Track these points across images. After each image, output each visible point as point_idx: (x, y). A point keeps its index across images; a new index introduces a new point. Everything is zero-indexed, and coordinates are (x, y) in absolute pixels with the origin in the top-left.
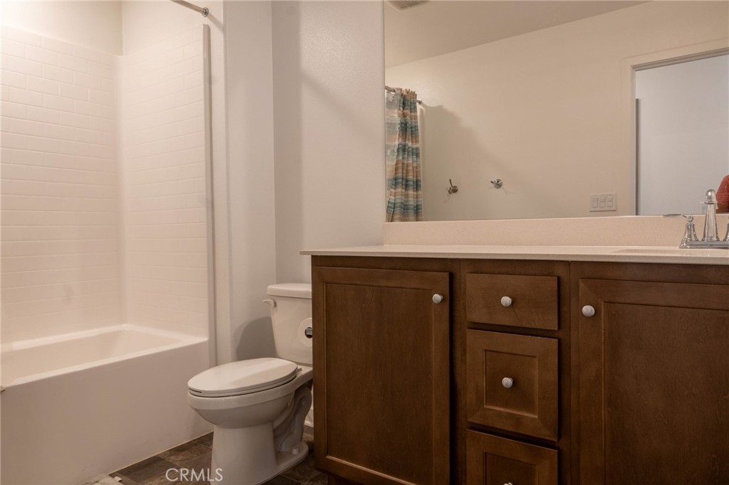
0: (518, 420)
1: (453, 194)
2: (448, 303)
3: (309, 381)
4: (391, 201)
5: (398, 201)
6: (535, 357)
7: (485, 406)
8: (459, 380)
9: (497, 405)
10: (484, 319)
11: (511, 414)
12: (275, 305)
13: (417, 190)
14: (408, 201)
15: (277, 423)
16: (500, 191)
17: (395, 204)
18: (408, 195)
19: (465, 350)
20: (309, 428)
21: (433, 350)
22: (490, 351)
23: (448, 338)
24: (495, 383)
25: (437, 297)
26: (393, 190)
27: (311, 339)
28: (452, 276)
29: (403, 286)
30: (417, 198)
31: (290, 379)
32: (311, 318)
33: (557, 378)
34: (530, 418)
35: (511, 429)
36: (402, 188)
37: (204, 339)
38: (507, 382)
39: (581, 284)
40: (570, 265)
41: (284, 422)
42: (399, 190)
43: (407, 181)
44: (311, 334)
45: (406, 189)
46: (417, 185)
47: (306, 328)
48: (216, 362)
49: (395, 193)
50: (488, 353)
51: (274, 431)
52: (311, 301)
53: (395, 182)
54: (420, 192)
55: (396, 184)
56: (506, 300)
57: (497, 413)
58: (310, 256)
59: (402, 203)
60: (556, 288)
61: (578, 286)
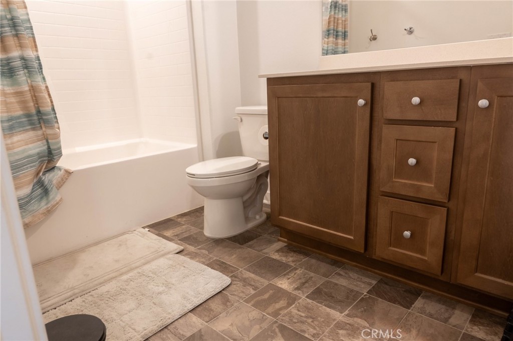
0: (419, 189)
1: (373, 42)
2: (369, 106)
3: (266, 172)
4: (324, 48)
5: (330, 48)
6: (436, 142)
7: (394, 180)
8: (374, 163)
9: (403, 179)
10: (397, 116)
11: (413, 184)
12: (242, 121)
13: (345, 39)
14: (337, 48)
15: (246, 198)
16: (412, 36)
17: (327, 51)
18: (337, 43)
19: (380, 141)
20: (266, 205)
21: (357, 142)
22: (400, 140)
23: (368, 133)
24: (402, 162)
25: (361, 102)
26: (326, 40)
27: (268, 140)
28: (373, 85)
29: (335, 95)
30: (344, 45)
31: (252, 169)
32: (267, 126)
33: (452, 157)
34: (428, 186)
35: (412, 194)
36: (333, 38)
37: (194, 145)
38: (412, 161)
39: (480, 84)
40: (471, 69)
41: (250, 198)
42: (331, 39)
43: (337, 32)
44: (268, 137)
45: (336, 39)
46: (345, 35)
47: (264, 132)
48: (203, 159)
49: (328, 42)
50: (398, 141)
51: (244, 203)
52: (267, 116)
53: (328, 33)
54: (347, 41)
55: (329, 35)
56: (416, 100)
57: (403, 184)
58: (266, 79)
59: (332, 50)
60: (458, 88)
61: (477, 86)
